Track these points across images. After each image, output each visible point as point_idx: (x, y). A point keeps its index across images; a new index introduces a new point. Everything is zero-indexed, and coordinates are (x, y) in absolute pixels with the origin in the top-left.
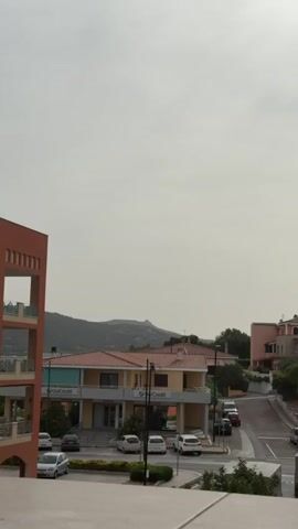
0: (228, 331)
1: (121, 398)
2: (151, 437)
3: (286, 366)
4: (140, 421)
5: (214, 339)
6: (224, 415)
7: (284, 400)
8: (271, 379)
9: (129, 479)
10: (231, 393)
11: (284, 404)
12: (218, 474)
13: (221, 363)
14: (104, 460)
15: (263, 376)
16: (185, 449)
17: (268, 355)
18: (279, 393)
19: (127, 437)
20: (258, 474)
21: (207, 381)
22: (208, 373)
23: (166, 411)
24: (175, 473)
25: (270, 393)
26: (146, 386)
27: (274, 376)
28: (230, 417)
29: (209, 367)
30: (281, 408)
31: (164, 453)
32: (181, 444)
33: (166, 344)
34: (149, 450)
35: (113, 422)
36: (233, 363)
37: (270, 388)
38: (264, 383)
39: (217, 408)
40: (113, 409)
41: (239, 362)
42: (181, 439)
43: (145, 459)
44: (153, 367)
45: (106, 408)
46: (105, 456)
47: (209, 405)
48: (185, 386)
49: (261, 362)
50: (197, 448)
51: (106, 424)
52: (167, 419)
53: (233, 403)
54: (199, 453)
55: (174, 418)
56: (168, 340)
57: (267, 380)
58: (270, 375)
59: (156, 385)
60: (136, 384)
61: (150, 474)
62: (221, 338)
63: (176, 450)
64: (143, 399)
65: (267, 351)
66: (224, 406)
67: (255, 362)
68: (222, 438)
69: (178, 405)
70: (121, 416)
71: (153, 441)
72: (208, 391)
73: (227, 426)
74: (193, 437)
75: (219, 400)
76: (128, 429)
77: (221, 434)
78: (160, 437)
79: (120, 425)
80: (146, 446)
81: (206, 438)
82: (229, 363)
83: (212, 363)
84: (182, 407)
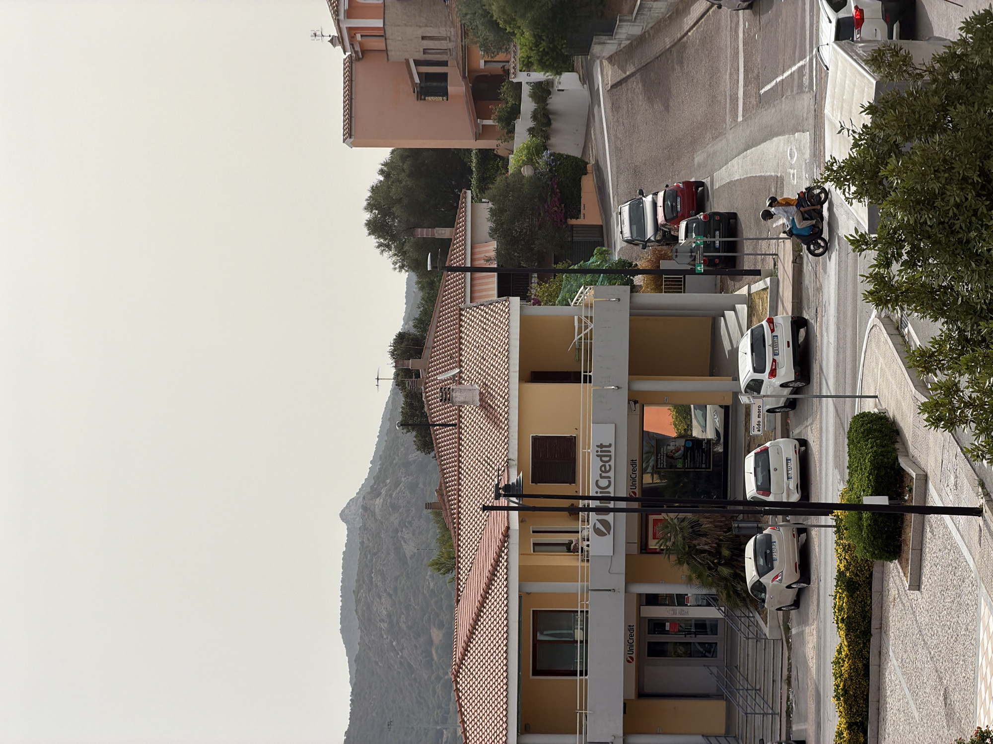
0: (375, 227)
1: (619, 600)
2: (751, 489)
3: (493, 25)
4: (696, 531)
5: (404, 275)
6: (668, 238)
7: (609, 30)
8: (539, 76)
9: (894, 567)
10: (590, 216)
11: (627, 31)
12: (871, 255)
13: (490, 249)
14: (832, 655)
15: (528, 105)
16: (786, 372)
17: (457, 87)
18: (585, 49)
19: (751, 573)
20: (867, 119)
21: (551, 300)
22: (524, 297)
23: (660, 441)
24: (870, 407)
25: (587, 78)
26: (574, 512)
27: (528, 66)
28: (673, 218)
29: (504, 291)
30: (639, 42)
31: (803, 443)
32: (770, 385)
33: (427, 444)
34: (795, 497)
35: (702, 626)
36: (485, 208)
37: (568, 81)
38: (555, 102)
39: (642, 264)
40: (657, 626)
41: (483, 188)
42: (755, 387)
43: (826, 509)
44: (509, 490)
45: (656, 651)
46: (820, 650)
47: (634, 289)
48: (572, 377)
49: (480, 112)
50: (784, 332)
51: (709, 650)
52: (686, 435)
53: (626, 209)
54: (799, 323)
55: (683, 413)
56: (410, 437)
57: (542, 92)
58: (527, 79)
59: (570, 477)
60: (569, 548)
61: (876, 493)
62: (401, 252)
63: (792, 404)
64: (620, 522)
65: (444, 93)
66: (637, 240)
67: (482, 133)
68: (747, 247)
69: (637, 402)
70: (681, 600)
71: (764, 487)
72: (586, 294)
73: (706, 229)
74: (745, 345)
75: (616, 258)
76: (725, 571)
77: (732, 247)
78: (750, 462)
79: (710, 601)
80: (783, 509)
81: (750, 301)
82: (486, 225)
83: (490, 283)
84: (646, 385)
